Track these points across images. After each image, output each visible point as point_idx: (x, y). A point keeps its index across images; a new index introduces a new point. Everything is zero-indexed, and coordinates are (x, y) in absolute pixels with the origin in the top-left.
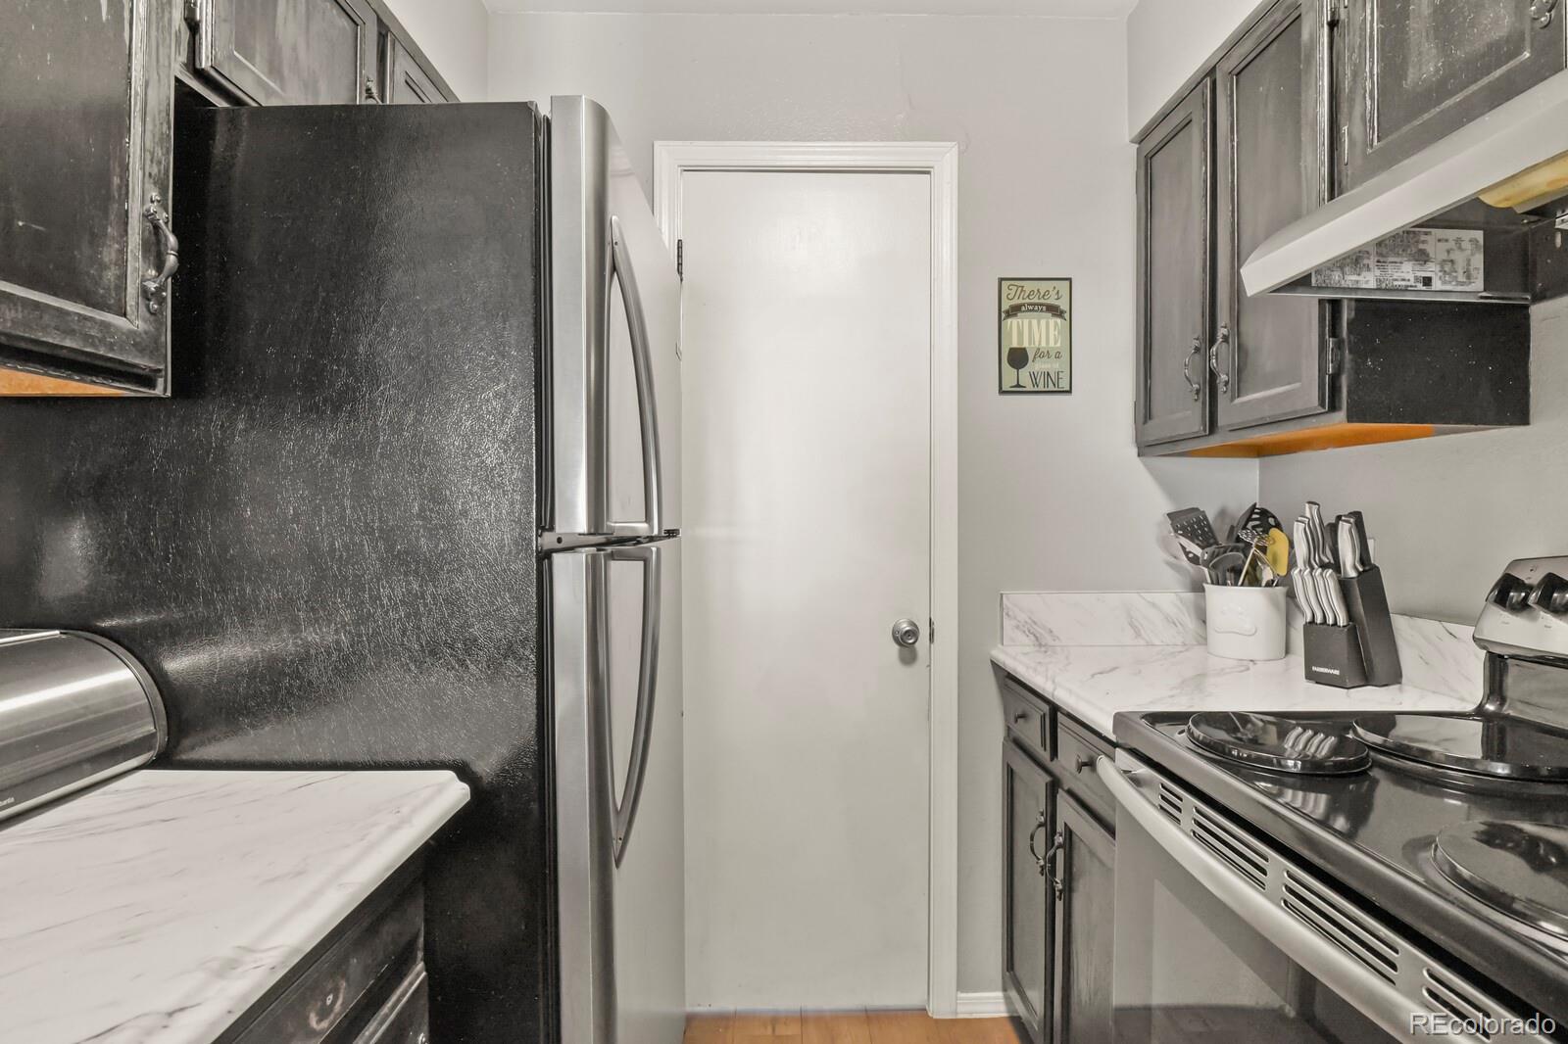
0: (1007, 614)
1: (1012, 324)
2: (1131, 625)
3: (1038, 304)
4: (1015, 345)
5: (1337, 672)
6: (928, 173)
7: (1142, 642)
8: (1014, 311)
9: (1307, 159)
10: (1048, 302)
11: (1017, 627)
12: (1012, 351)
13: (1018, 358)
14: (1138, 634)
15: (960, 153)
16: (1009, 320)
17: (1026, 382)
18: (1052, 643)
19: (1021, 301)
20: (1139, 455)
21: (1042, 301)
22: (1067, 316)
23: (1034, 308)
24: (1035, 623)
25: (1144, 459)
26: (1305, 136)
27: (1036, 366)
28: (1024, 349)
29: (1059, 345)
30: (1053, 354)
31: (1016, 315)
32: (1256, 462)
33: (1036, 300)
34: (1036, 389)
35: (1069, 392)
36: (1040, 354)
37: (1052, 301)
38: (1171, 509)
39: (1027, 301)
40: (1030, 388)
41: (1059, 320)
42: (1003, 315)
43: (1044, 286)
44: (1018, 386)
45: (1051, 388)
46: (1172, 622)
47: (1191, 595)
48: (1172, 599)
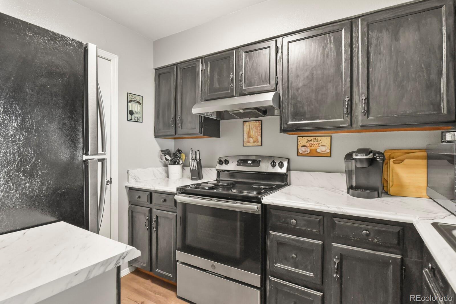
0: (130, 175)
1: (130, 104)
2: (154, 175)
3: (136, 101)
4: (131, 110)
5: (196, 178)
6: (110, 61)
7: (156, 178)
8: (131, 101)
9: (197, 91)
10: (138, 101)
11: (132, 178)
12: (130, 111)
13: (131, 113)
14: (155, 177)
15: (119, 59)
16: (130, 103)
17: (133, 119)
18: (139, 181)
19: (132, 99)
20: (155, 138)
21: (137, 100)
22: (142, 104)
23: (135, 101)
24: (135, 176)
25: (156, 139)
26: (197, 87)
27: (135, 115)
28: (133, 111)
29: (140, 111)
30: (139, 113)
31: (131, 102)
32: (174, 140)
33: (135, 100)
34: (135, 121)
35: (142, 122)
36: (136, 113)
37: (138, 100)
38: (161, 150)
39: (133, 99)
40: (134, 120)
41: (140, 105)
42: (128, 102)
43: (137, 97)
44: (131, 119)
45: (138, 121)
46: (161, 173)
47: (164, 168)
48: (161, 169)
